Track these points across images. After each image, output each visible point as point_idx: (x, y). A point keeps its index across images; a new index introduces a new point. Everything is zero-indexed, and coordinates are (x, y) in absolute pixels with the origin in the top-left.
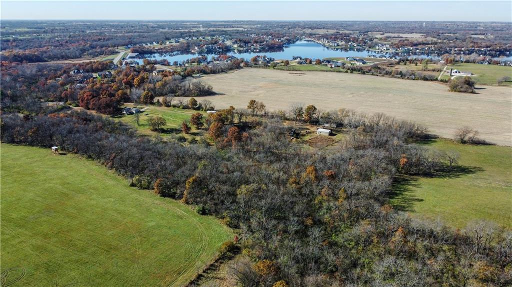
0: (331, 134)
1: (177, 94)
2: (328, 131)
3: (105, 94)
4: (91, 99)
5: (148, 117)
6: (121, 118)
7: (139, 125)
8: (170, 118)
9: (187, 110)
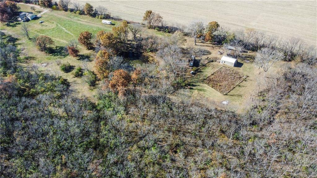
0: (238, 65)
5: (42, 26)
6: (15, 26)
7: (30, 39)
8: (64, 28)
9: (83, 16)
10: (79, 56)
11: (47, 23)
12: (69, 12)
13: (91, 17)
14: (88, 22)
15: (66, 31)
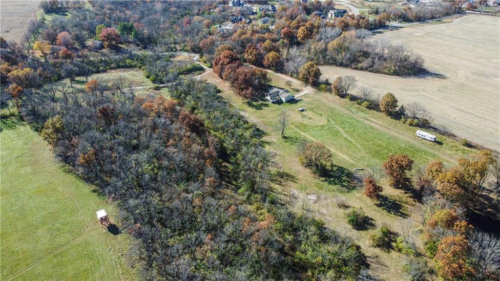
1: (360, 65)
5: (304, 116)
6: (261, 109)
7: (285, 137)
8: (341, 129)
9: (374, 112)
11: (310, 112)
12: (347, 100)
13: (389, 117)
14: (385, 127)
15: (345, 135)
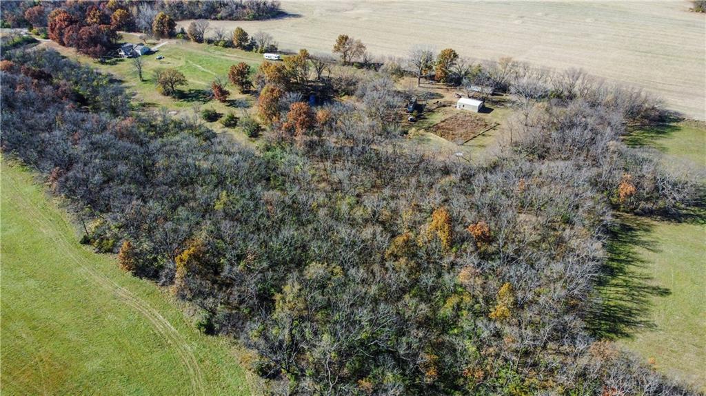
0: (483, 109)
1: (219, 15)
2: (477, 103)
3: (94, 16)
4: (67, 26)
5: (161, 63)
6: (116, 64)
7: (143, 81)
8: (198, 66)
9: (231, 49)
10: (229, 101)
11: (169, 58)
12: (205, 45)
13: (244, 51)
14: (239, 58)
15: (203, 69)
